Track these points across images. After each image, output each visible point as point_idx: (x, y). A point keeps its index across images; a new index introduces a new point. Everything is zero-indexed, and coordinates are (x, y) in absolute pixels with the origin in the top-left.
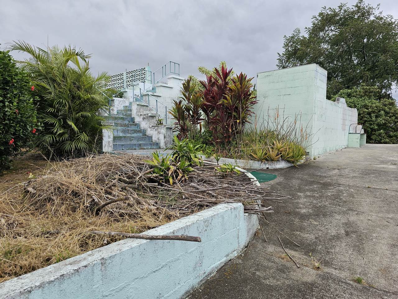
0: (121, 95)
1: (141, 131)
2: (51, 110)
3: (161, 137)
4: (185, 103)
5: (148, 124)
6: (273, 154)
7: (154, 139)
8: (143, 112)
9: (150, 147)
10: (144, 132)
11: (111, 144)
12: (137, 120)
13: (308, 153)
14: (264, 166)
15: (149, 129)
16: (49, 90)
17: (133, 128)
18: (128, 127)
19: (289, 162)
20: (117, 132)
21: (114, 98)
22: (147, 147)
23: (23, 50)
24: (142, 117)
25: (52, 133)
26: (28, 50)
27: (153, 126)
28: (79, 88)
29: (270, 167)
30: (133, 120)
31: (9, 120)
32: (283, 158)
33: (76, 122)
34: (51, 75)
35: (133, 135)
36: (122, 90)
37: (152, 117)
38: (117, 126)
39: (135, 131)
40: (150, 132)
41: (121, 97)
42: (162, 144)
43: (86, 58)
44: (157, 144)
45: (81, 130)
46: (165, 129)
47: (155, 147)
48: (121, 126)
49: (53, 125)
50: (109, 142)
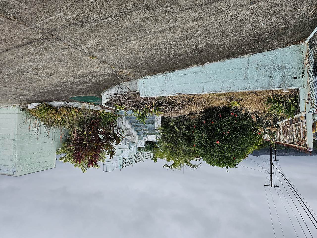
0: (139, 149)
1: (135, 127)
2: (186, 137)
3: (124, 123)
4: (114, 144)
5: (130, 131)
6: (64, 112)
7: (128, 122)
8: (131, 138)
9: (132, 117)
10: (133, 126)
11: (156, 119)
12: (135, 134)
13: (21, 110)
14: (70, 104)
15: (130, 128)
16: (186, 146)
17: (139, 129)
18: (142, 129)
19: (51, 106)
20: (149, 126)
21: (144, 146)
22: (133, 117)
23: (194, 165)
24: (133, 135)
25: (186, 126)
26: (192, 165)
27: (128, 130)
28: (172, 148)
29: (66, 103)
30: (138, 134)
31: (205, 131)
32: (56, 108)
33: (175, 131)
34: (184, 153)
35: (140, 124)
36: (138, 152)
37: (127, 135)
38: (149, 129)
39: (138, 126)
40: (129, 126)
41: (140, 147)
42: (124, 118)
43: (165, 166)
44: (127, 119)
45: (173, 127)
46: (122, 128)
47: (129, 117)
48: (146, 130)
49: (186, 129)
50: (157, 121)
